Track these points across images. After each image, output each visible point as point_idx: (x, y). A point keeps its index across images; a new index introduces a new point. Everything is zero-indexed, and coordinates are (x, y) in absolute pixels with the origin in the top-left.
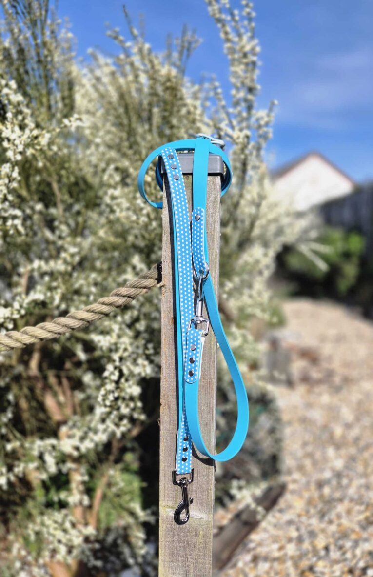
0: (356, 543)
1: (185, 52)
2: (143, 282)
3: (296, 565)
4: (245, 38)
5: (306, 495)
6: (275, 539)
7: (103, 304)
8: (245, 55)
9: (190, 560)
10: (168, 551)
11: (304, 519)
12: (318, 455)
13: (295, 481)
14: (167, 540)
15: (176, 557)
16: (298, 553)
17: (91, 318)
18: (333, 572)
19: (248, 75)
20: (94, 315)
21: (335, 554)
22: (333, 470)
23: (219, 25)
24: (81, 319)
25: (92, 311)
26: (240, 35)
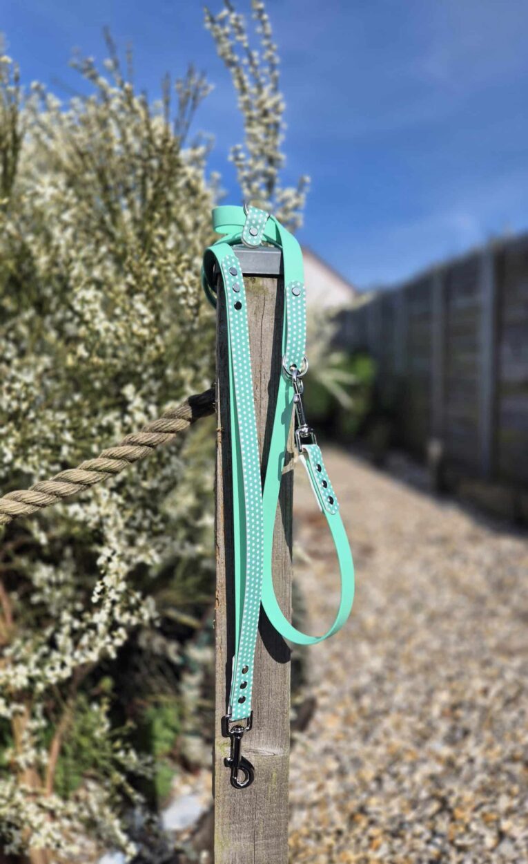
0: (413, 767)
1: (190, 102)
2: (170, 423)
3: (342, 809)
4: (267, 89)
5: (341, 710)
6: (311, 777)
7: (112, 457)
8: (265, 113)
9: (259, 816)
10: (227, 808)
11: (342, 744)
12: (349, 653)
13: (324, 694)
14: (227, 792)
15: (239, 815)
16: (341, 791)
17: (94, 479)
18: (390, 810)
19: (270, 139)
20: (98, 475)
21: (389, 785)
22: (370, 672)
23: (233, 70)
24: (78, 483)
25: (95, 469)
26: (260, 87)
